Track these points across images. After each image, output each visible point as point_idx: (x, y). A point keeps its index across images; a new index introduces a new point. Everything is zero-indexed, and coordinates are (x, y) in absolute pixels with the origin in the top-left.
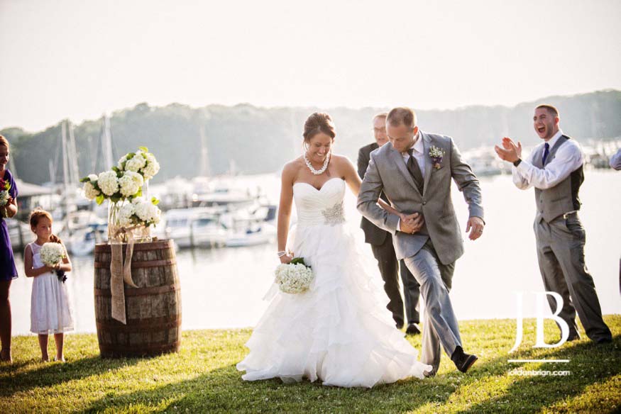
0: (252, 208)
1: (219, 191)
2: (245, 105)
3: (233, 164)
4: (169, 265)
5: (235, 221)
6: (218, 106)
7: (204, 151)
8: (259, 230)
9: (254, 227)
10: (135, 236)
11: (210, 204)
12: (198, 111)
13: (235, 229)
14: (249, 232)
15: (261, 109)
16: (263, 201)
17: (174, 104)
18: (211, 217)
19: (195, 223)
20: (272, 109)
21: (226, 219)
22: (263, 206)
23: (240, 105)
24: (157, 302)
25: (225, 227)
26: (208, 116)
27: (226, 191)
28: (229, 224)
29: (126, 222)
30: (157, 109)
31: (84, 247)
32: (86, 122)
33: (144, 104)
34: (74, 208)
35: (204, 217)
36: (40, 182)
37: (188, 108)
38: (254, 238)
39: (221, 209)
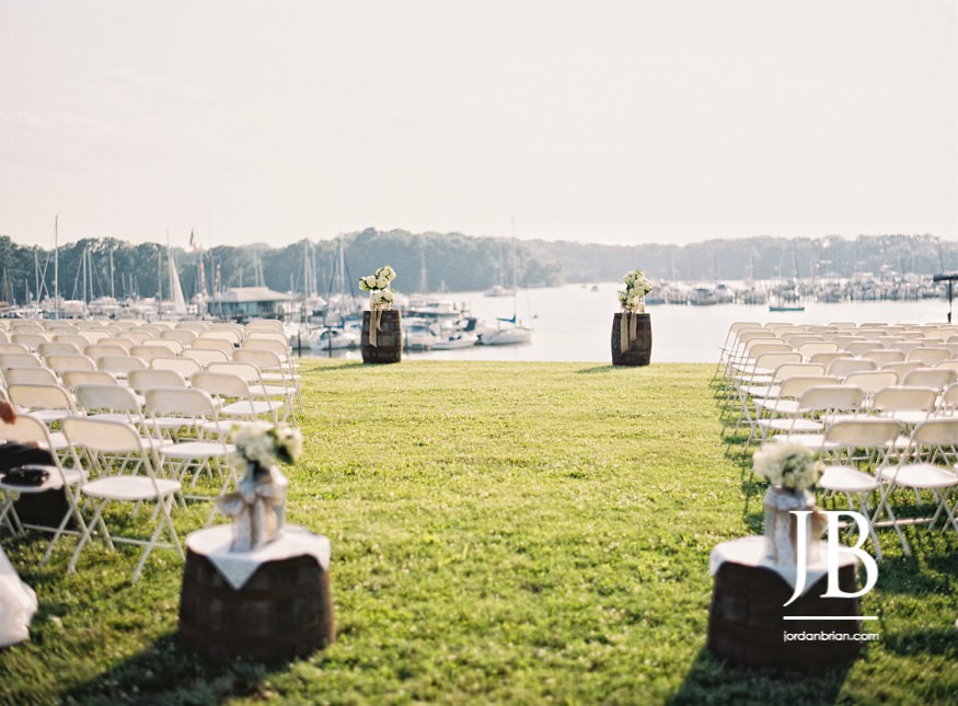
0: (456, 320)
1: (431, 305)
2: (457, 234)
3: (443, 283)
4: (398, 322)
5: (442, 329)
6: (433, 233)
7: (424, 271)
8: (459, 338)
9: (456, 336)
10: (383, 307)
11: (422, 315)
12: (416, 238)
13: (441, 336)
14: (451, 339)
15: (470, 238)
16: (467, 315)
17: (396, 230)
18: (423, 325)
19: (410, 329)
20: (479, 238)
21: (435, 327)
22: (466, 319)
23: (452, 234)
24: (392, 339)
25: (434, 335)
26: (425, 242)
27: (437, 305)
28: (437, 332)
29: (378, 300)
30: (382, 233)
31: (319, 344)
32: (321, 241)
33: (372, 229)
34: (311, 313)
35: (418, 324)
36: (283, 290)
37: (408, 234)
38: (456, 343)
39: (431, 320)
